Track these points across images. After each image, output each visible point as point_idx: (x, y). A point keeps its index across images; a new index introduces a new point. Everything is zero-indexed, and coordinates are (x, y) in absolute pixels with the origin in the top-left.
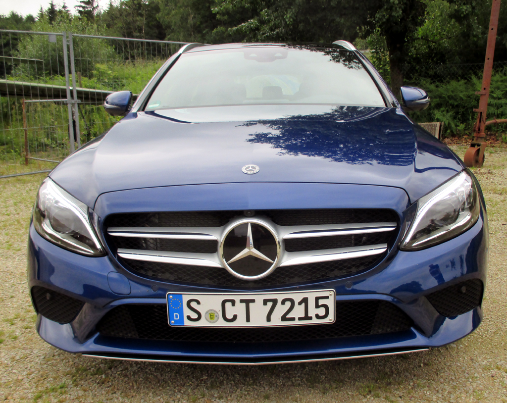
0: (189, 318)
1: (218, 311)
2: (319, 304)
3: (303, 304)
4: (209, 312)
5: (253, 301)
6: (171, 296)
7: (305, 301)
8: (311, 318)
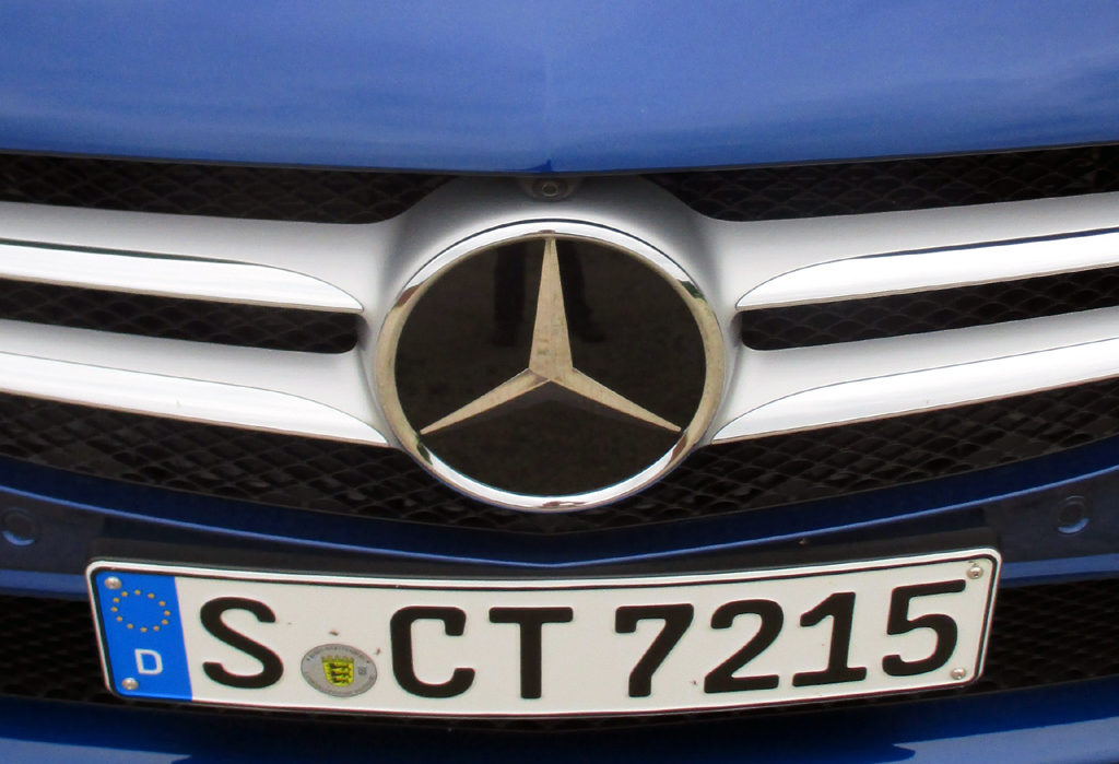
0: (215, 672)
1: (369, 651)
2: (912, 616)
3: (828, 623)
4: (326, 654)
5: (564, 615)
6: (112, 580)
7: (840, 608)
8: (859, 674)
